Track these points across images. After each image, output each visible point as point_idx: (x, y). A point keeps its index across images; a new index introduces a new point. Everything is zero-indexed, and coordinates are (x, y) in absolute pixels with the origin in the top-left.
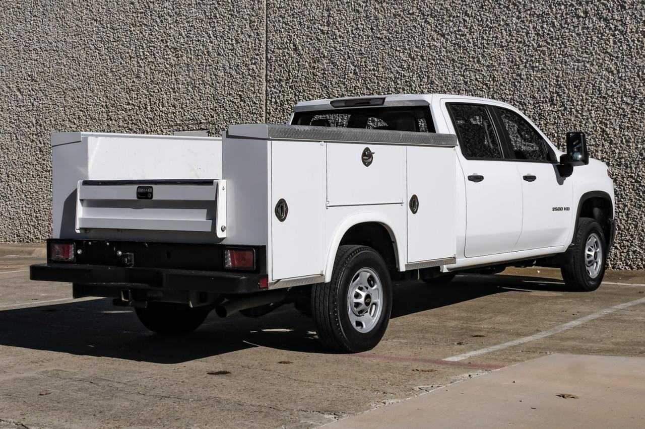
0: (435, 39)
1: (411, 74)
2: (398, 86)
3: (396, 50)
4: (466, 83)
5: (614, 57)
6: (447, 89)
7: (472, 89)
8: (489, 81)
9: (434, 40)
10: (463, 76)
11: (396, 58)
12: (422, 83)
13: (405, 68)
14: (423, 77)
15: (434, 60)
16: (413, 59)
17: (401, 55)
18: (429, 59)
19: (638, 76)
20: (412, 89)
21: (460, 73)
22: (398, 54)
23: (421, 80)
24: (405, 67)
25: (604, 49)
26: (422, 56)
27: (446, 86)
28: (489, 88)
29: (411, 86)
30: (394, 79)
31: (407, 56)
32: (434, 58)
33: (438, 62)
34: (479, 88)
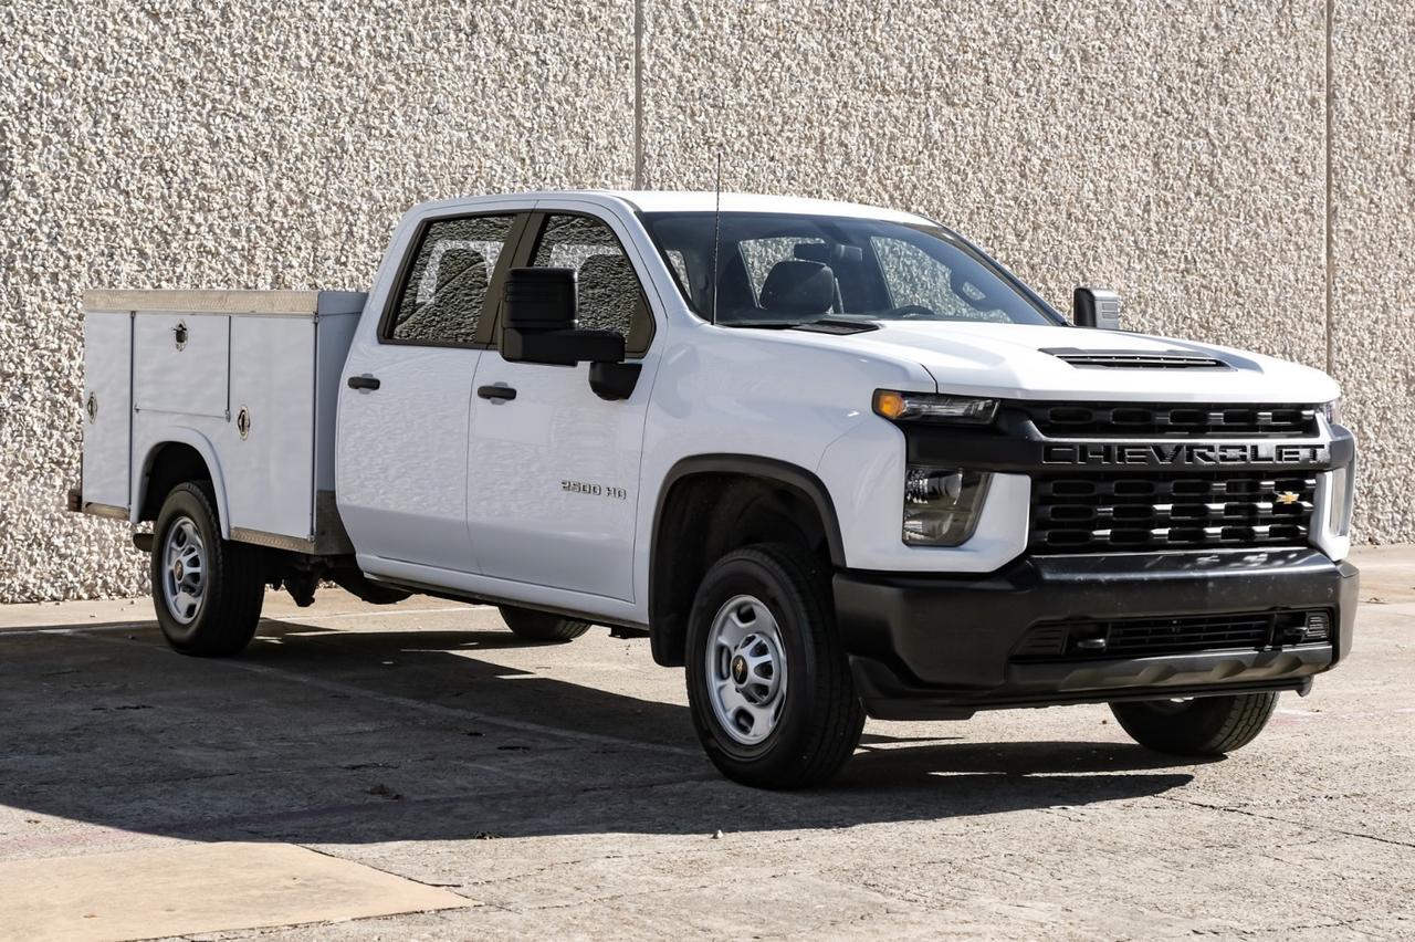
0: (134, 21)
1: (69, 102)
2: (32, 131)
3: (25, 31)
4: (214, 144)
5: (525, 128)
6: (166, 154)
7: (229, 161)
8: (270, 146)
9: (131, 24)
10: (207, 126)
11: (26, 53)
12: (100, 131)
13: (49, 84)
14: (103, 116)
15: (130, 74)
16: (75, 64)
17: (40, 46)
18: (118, 70)
19: (568, 174)
20: (71, 144)
21: (198, 118)
22: (28, 41)
23: (96, 123)
24: (51, 80)
25: (507, 108)
26: (99, 61)
27: (163, 145)
28: (270, 165)
29: (67, 133)
30: (17, 110)
31: (57, 52)
32: (131, 68)
33: (143, 80)
34: (246, 160)
